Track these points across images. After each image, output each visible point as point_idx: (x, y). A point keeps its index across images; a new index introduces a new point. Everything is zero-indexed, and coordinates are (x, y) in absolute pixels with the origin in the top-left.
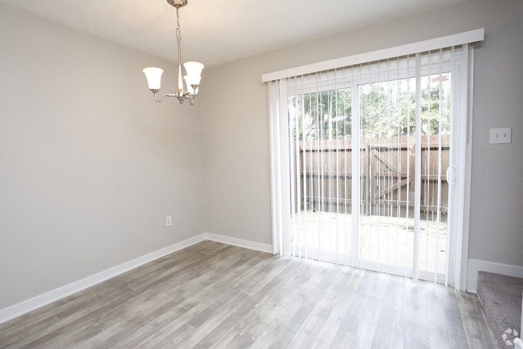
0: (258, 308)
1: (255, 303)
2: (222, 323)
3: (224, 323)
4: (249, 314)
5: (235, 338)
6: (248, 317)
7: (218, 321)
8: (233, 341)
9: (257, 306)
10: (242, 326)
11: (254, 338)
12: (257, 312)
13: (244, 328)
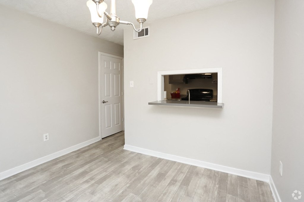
0: (127, 183)
1: (128, 187)
2: (148, 175)
3: (147, 175)
4: (133, 180)
5: (140, 169)
6: (134, 178)
7: (150, 176)
8: (141, 168)
9: (128, 185)
10: (137, 174)
11: (131, 169)
12: (128, 181)
13: (136, 173)
